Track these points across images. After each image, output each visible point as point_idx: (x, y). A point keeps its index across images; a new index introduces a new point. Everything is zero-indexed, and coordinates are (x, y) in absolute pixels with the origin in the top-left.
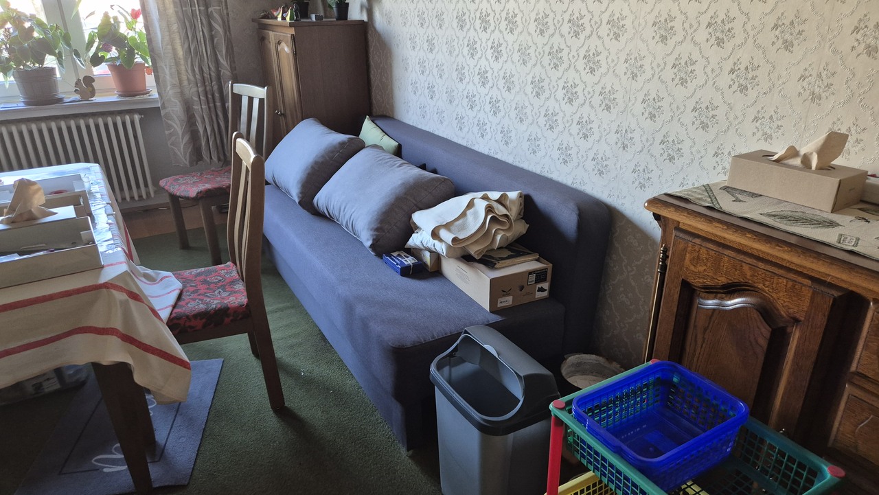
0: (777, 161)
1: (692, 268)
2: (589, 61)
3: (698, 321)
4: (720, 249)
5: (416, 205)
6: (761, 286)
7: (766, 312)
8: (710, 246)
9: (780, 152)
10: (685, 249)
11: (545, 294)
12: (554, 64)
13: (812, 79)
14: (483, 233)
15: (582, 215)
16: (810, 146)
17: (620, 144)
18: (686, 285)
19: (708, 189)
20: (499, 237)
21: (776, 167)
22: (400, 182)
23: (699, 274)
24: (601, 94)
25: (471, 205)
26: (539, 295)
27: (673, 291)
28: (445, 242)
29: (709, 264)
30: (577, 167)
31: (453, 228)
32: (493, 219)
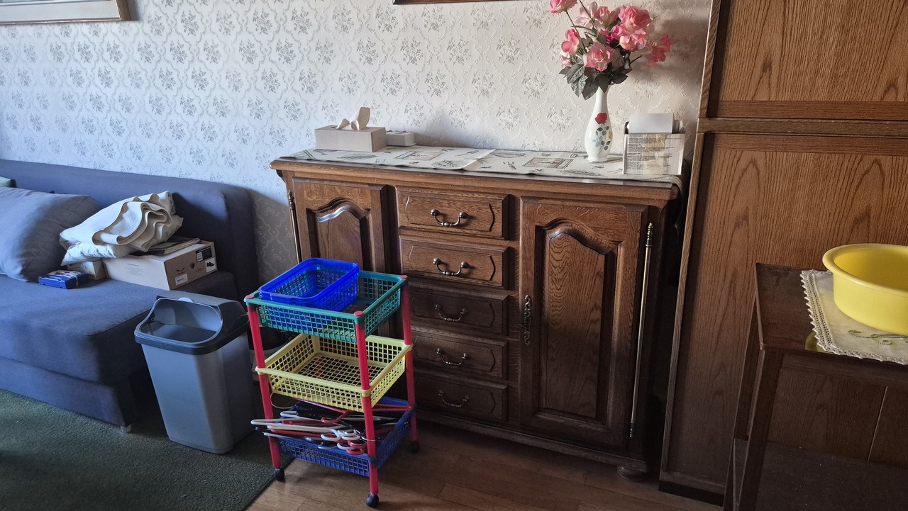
0: (340, 129)
1: (309, 199)
2: (197, 80)
3: (322, 231)
4: (321, 182)
5: (61, 225)
6: (347, 197)
7: (354, 212)
8: (315, 182)
9: (339, 124)
10: (302, 189)
11: (214, 268)
12: (167, 85)
13: (346, 80)
14: (144, 229)
15: (226, 197)
16: (353, 118)
17: (240, 140)
18: (309, 211)
19: (306, 152)
20: (160, 229)
21: (339, 131)
22: (35, 208)
23: (315, 201)
24: (214, 104)
25: (125, 209)
26: (209, 269)
27: (303, 218)
28: (110, 244)
29: (318, 193)
30: (211, 165)
31: (112, 231)
32: (151, 215)
